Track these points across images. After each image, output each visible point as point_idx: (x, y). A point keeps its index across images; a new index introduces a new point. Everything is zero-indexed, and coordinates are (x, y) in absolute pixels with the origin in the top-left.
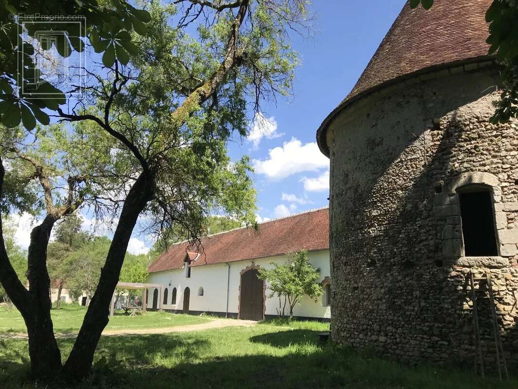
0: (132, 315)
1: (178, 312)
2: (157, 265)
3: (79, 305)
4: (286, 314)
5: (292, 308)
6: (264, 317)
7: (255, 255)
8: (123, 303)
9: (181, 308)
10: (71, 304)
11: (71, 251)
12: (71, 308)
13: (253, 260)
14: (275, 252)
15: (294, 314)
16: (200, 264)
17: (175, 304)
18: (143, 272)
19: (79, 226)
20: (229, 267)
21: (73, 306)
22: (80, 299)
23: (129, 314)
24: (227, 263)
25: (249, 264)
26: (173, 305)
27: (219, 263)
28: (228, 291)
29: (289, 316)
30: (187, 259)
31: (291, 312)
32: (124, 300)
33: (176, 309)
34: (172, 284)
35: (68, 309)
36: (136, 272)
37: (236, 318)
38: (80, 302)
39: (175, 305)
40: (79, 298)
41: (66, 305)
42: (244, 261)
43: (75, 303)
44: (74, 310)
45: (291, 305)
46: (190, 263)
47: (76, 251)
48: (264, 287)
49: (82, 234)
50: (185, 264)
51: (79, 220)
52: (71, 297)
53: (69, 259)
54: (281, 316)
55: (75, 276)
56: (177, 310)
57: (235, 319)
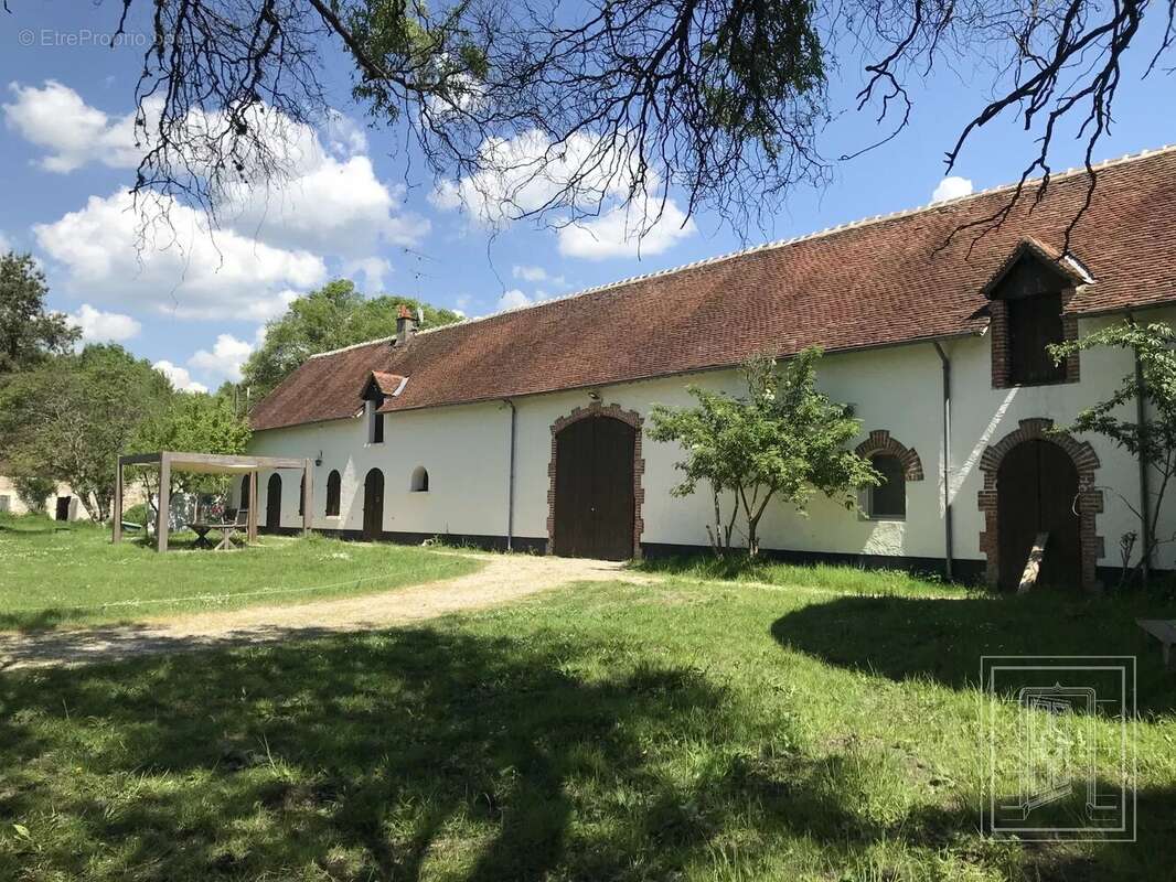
0: (223, 547)
1: (348, 535)
2: (274, 412)
3: (48, 518)
4: (734, 543)
5: (753, 523)
6: (638, 550)
7: (603, 376)
8: (182, 512)
9: (359, 525)
10: (26, 516)
11: (17, 372)
12: (27, 528)
13: (596, 389)
14: (680, 363)
15: (764, 544)
16: (417, 403)
17: (337, 513)
18: (234, 430)
19: (35, 303)
20: (514, 411)
21: (32, 522)
22: (52, 504)
23: (211, 544)
24: (506, 400)
25: (584, 402)
26: (329, 517)
27: (482, 400)
28: (512, 477)
29: (748, 551)
30: (373, 393)
31: (752, 538)
32: (183, 506)
33: (340, 527)
34: (324, 460)
35: (18, 529)
36: (217, 430)
37: (541, 553)
38: (52, 511)
39: (339, 518)
40: (48, 500)
41: (13, 518)
42: (565, 394)
43: (38, 512)
44: (40, 532)
45: (753, 515)
46: (379, 403)
47: (32, 371)
48: (637, 466)
49: (46, 322)
50: (364, 405)
51: (34, 286)
52: (23, 497)
53: (12, 392)
54: (721, 549)
55: (33, 440)
56: (345, 531)
57: (537, 554)
